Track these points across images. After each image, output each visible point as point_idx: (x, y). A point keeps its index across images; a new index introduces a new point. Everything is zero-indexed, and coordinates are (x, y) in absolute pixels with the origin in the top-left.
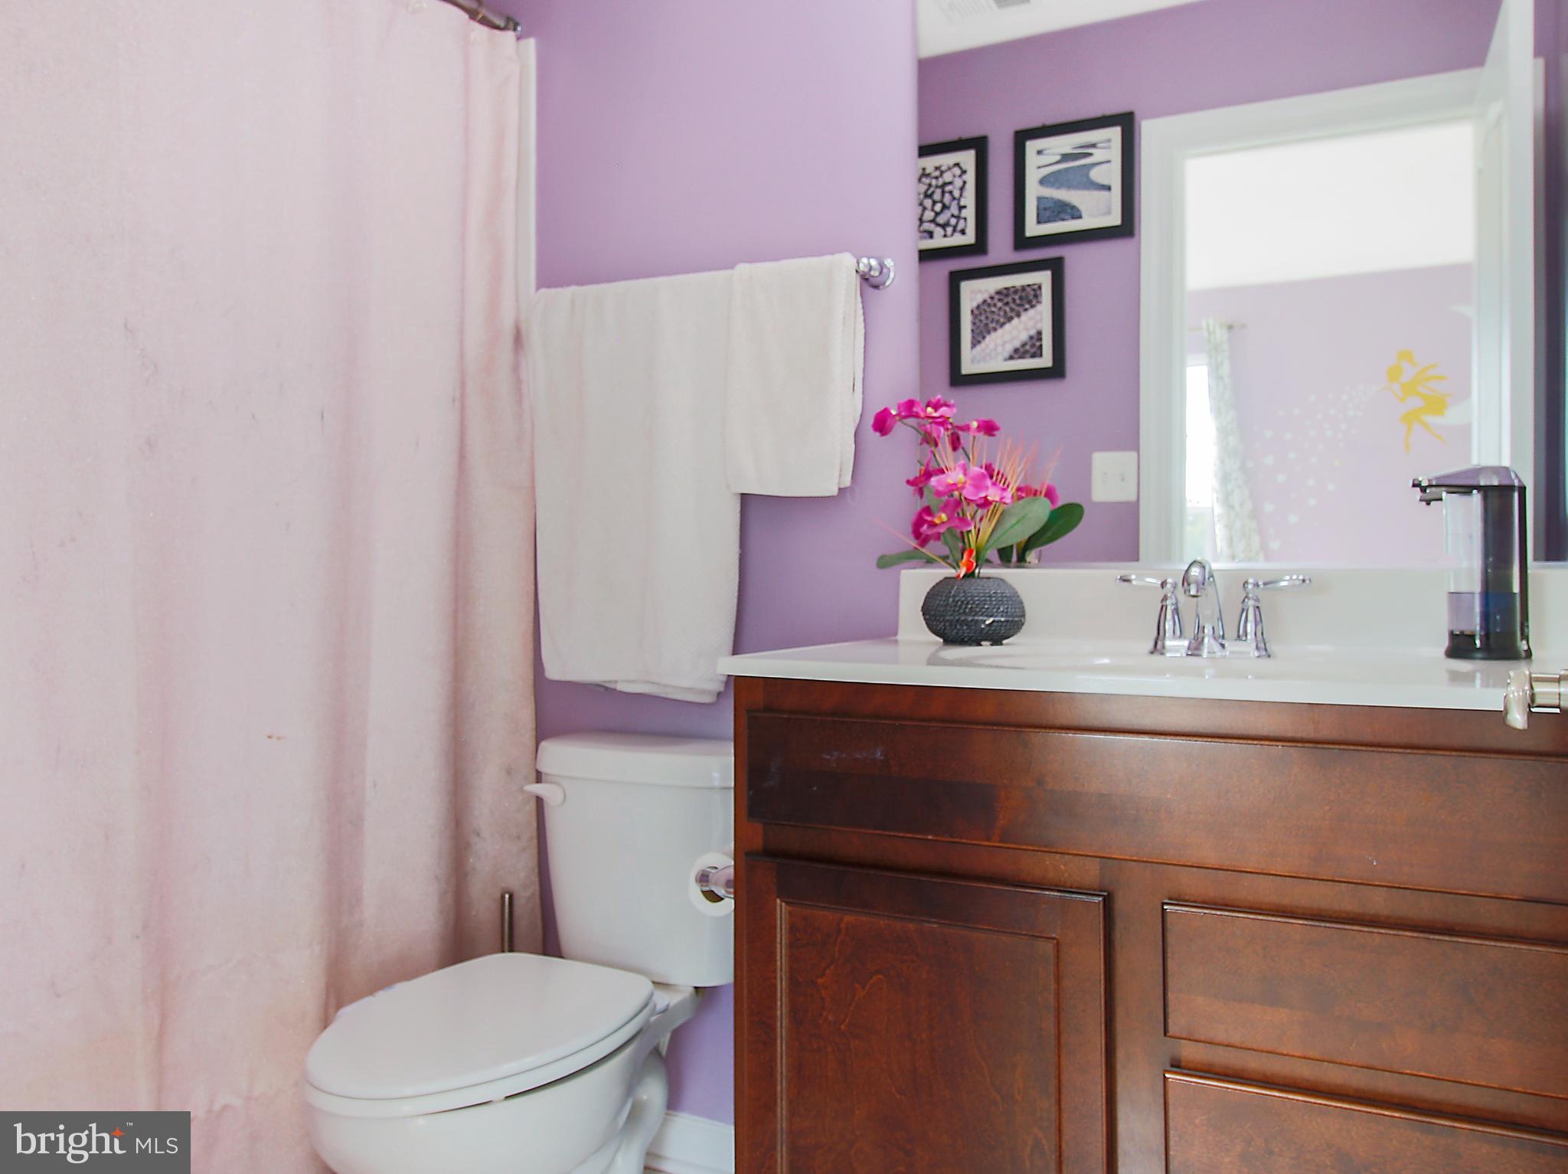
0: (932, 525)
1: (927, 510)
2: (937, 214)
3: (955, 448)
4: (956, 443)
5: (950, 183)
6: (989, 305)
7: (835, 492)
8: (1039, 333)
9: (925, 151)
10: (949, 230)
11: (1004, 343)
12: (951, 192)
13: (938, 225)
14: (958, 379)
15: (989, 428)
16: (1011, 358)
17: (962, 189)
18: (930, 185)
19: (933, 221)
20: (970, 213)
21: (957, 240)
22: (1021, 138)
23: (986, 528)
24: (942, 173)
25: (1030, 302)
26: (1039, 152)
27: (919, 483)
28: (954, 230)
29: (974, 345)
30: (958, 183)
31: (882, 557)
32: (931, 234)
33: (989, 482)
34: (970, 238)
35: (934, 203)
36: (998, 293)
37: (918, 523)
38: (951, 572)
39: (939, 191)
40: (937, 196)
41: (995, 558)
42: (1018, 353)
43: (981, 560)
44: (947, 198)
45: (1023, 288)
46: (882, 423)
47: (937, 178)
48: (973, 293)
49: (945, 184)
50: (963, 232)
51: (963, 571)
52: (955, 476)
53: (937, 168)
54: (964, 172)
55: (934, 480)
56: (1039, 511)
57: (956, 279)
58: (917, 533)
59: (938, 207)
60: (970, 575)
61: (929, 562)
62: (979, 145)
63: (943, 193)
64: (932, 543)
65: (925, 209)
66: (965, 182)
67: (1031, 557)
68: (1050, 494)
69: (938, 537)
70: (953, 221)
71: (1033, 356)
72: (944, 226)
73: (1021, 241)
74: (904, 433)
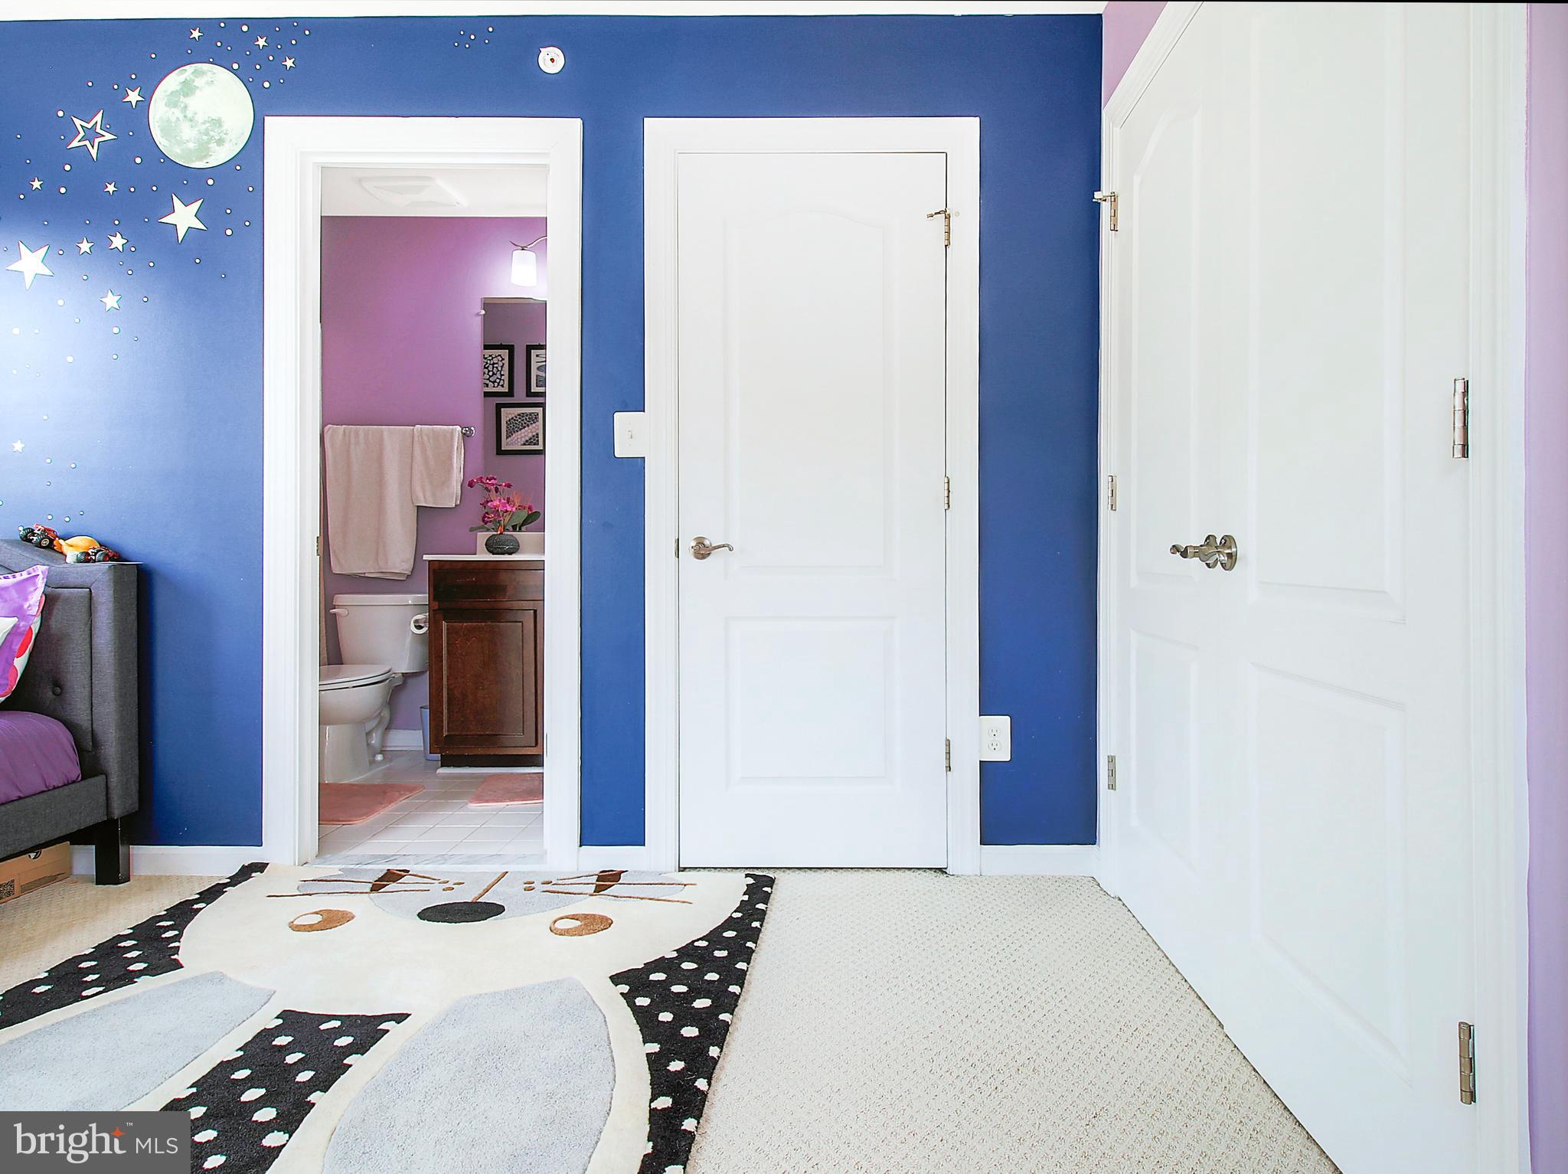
0: (489, 518)
1: (487, 513)
2: (490, 377)
3: (497, 492)
4: (497, 490)
5: (497, 363)
6: (515, 420)
7: (454, 505)
8: (537, 434)
9: (486, 347)
10: (496, 384)
11: (522, 437)
12: (497, 368)
13: (490, 381)
14: (500, 452)
15: (509, 486)
16: (525, 444)
17: (502, 367)
18: (487, 363)
19: (488, 379)
20: (506, 378)
21: (500, 389)
22: (529, 348)
23: (507, 519)
24: (493, 358)
25: (533, 420)
26: (537, 356)
27: (483, 505)
28: (498, 385)
29: (507, 438)
30: (501, 364)
31: (471, 528)
32: (487, 385)
33: (507, 505)
34: (506, 389)
35: (489, 371)
36: (519, 415)
37: (484, 517)
38: (495, 533)
39: (491, 366)
40: (490, 368)
41: (512, 529)
42: (527, 443)
43: (505, 529)
44: (495, 370)
45: (530, 414)
46: (471, 485)
47: (490, 360)
48: (507, 414)
49: (494, 364)
50: (502, 386)
51: (499, 533)
52: (496, 503)
53: (490, 356)
54: (503, 359)
55: (489, 504)
56: (524, 514)
57: (499, 407)
58: (483, 521)
59: (491, 373)
60: (501, 534)
61: (488, 530)
62: (511, 349)
63: (493, 367)
64: (489, 523)
65: (484, 373)
66: (503, 364)
67: (523, 528)
68: (530, 508)
69: (491, 521)
70: (498, 381)
71: (534, 444)
72: (494, 382)
73: (529, 394)
74: (478, 487)
